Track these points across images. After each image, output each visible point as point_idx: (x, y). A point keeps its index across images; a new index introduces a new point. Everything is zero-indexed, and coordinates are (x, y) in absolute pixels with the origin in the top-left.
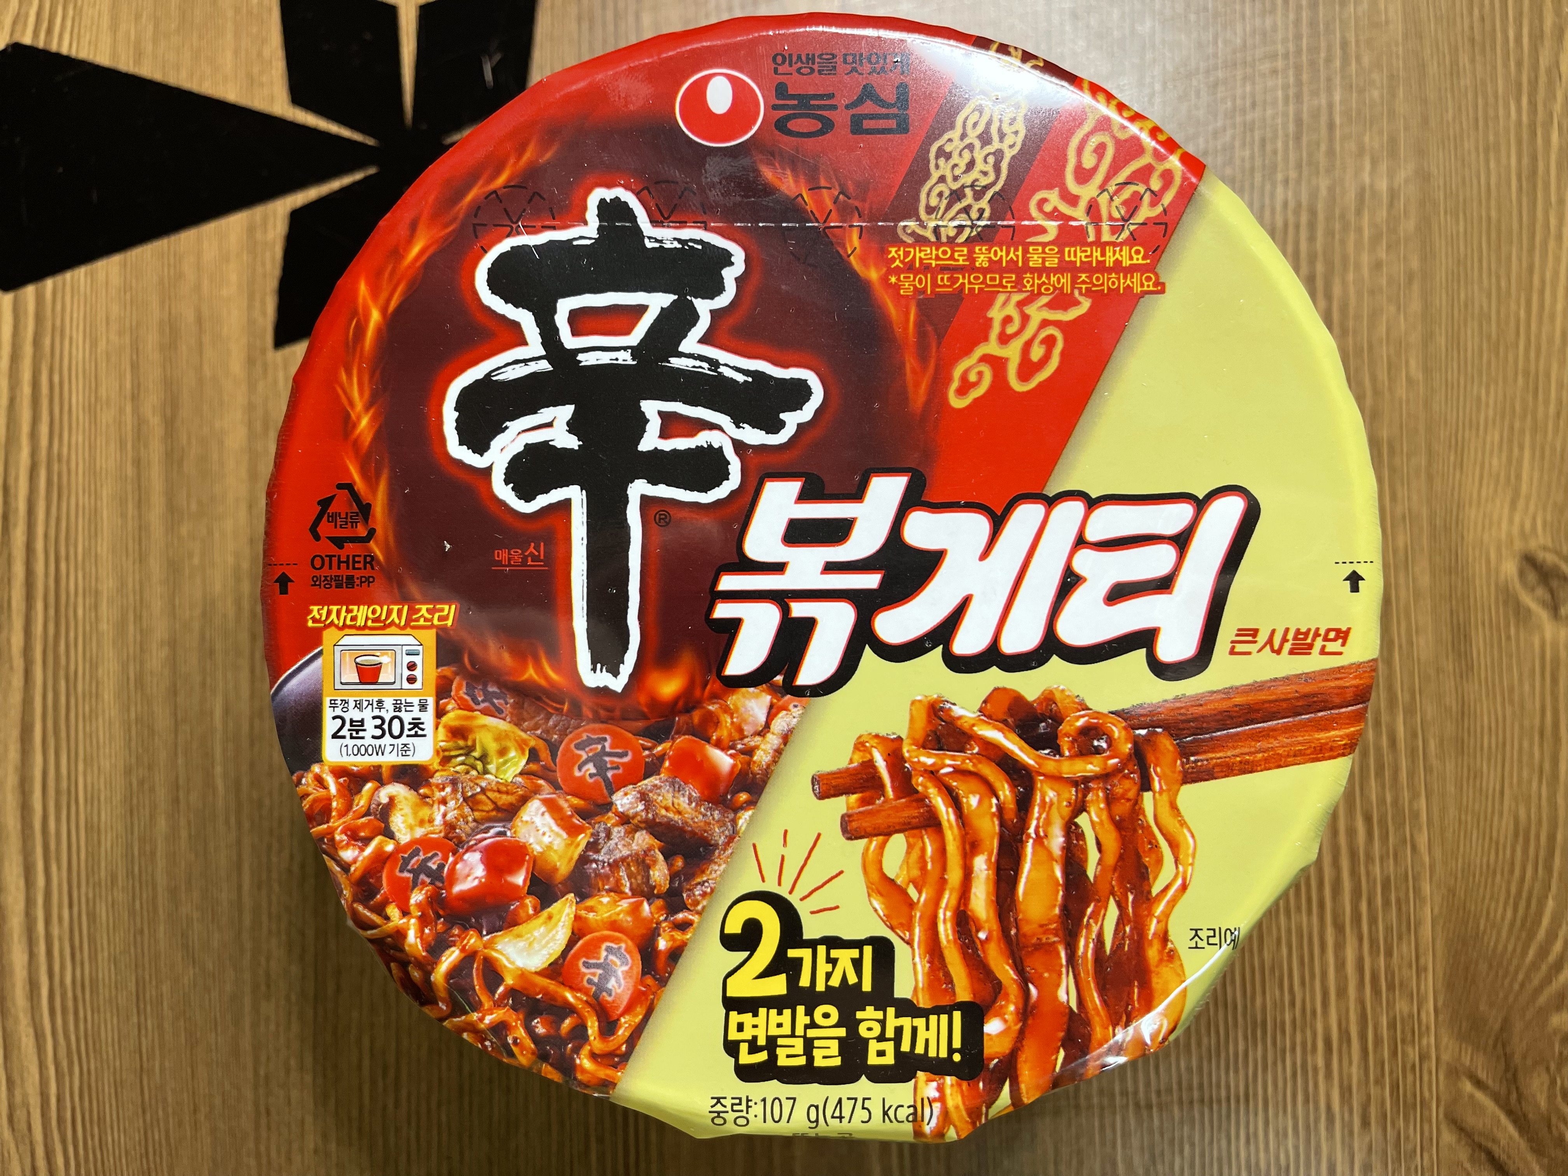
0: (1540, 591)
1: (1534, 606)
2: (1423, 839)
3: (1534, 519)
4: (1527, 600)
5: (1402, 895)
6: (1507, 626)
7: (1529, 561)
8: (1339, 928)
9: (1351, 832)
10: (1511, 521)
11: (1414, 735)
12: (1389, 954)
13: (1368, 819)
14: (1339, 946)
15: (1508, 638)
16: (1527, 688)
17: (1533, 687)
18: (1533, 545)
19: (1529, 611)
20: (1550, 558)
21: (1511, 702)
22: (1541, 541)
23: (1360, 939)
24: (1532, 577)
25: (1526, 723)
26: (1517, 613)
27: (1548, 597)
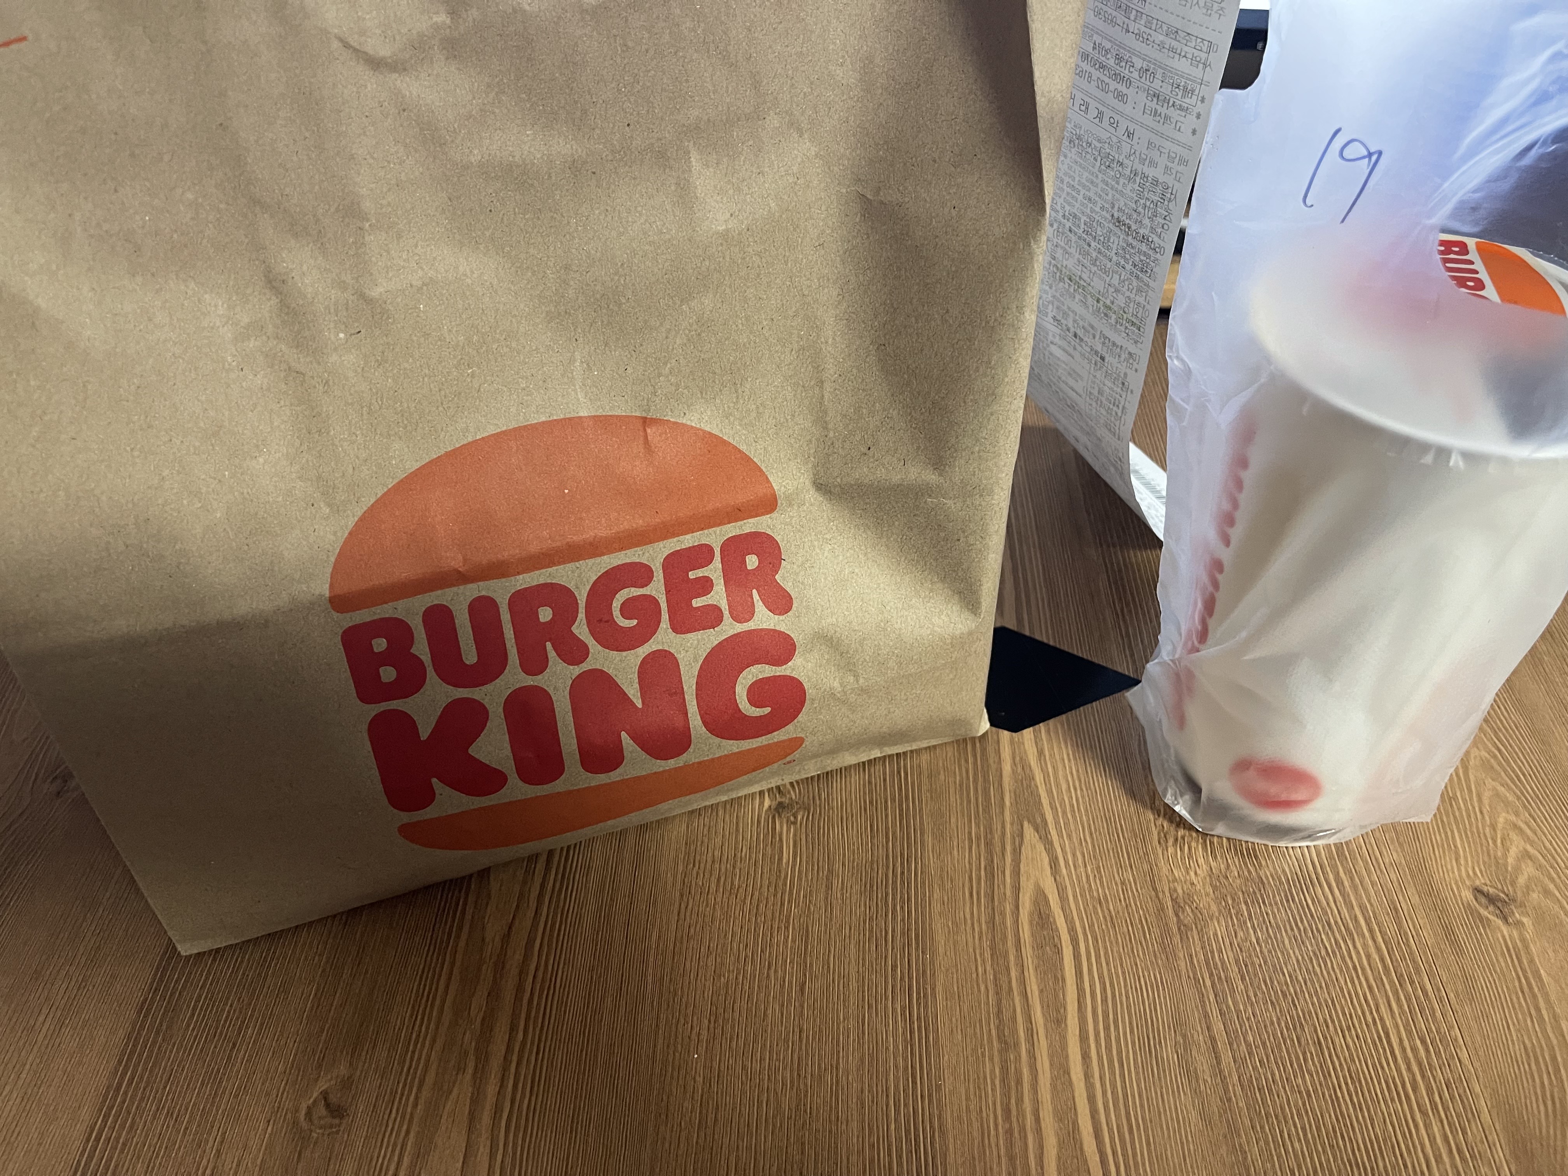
0: (1491, 908)
1: (1491, 917)
2: (1464, 1055)
3: (1474, 869)
4: (1484, 913)
5: (1461, 1091)
6: (1478, 927)
7: (1478, 891)
8: (1424, 1113)
9: (1414, 1049)
10: (1459, 870)
11: (1439, 990)
12: (1464, 1133)
13: (1423, 1042)
14: (1428, 1126)
15: (1481, 934)
17: (1506, 962)
18: (1477, 883)
19: (1487, 919)
20: (1491, 890)
22: (1483, 881)
23: (1441, 1122)
24: (1483, 900)
25: (1511, 986)
26: (1481, 921)
27: (1498, 912)
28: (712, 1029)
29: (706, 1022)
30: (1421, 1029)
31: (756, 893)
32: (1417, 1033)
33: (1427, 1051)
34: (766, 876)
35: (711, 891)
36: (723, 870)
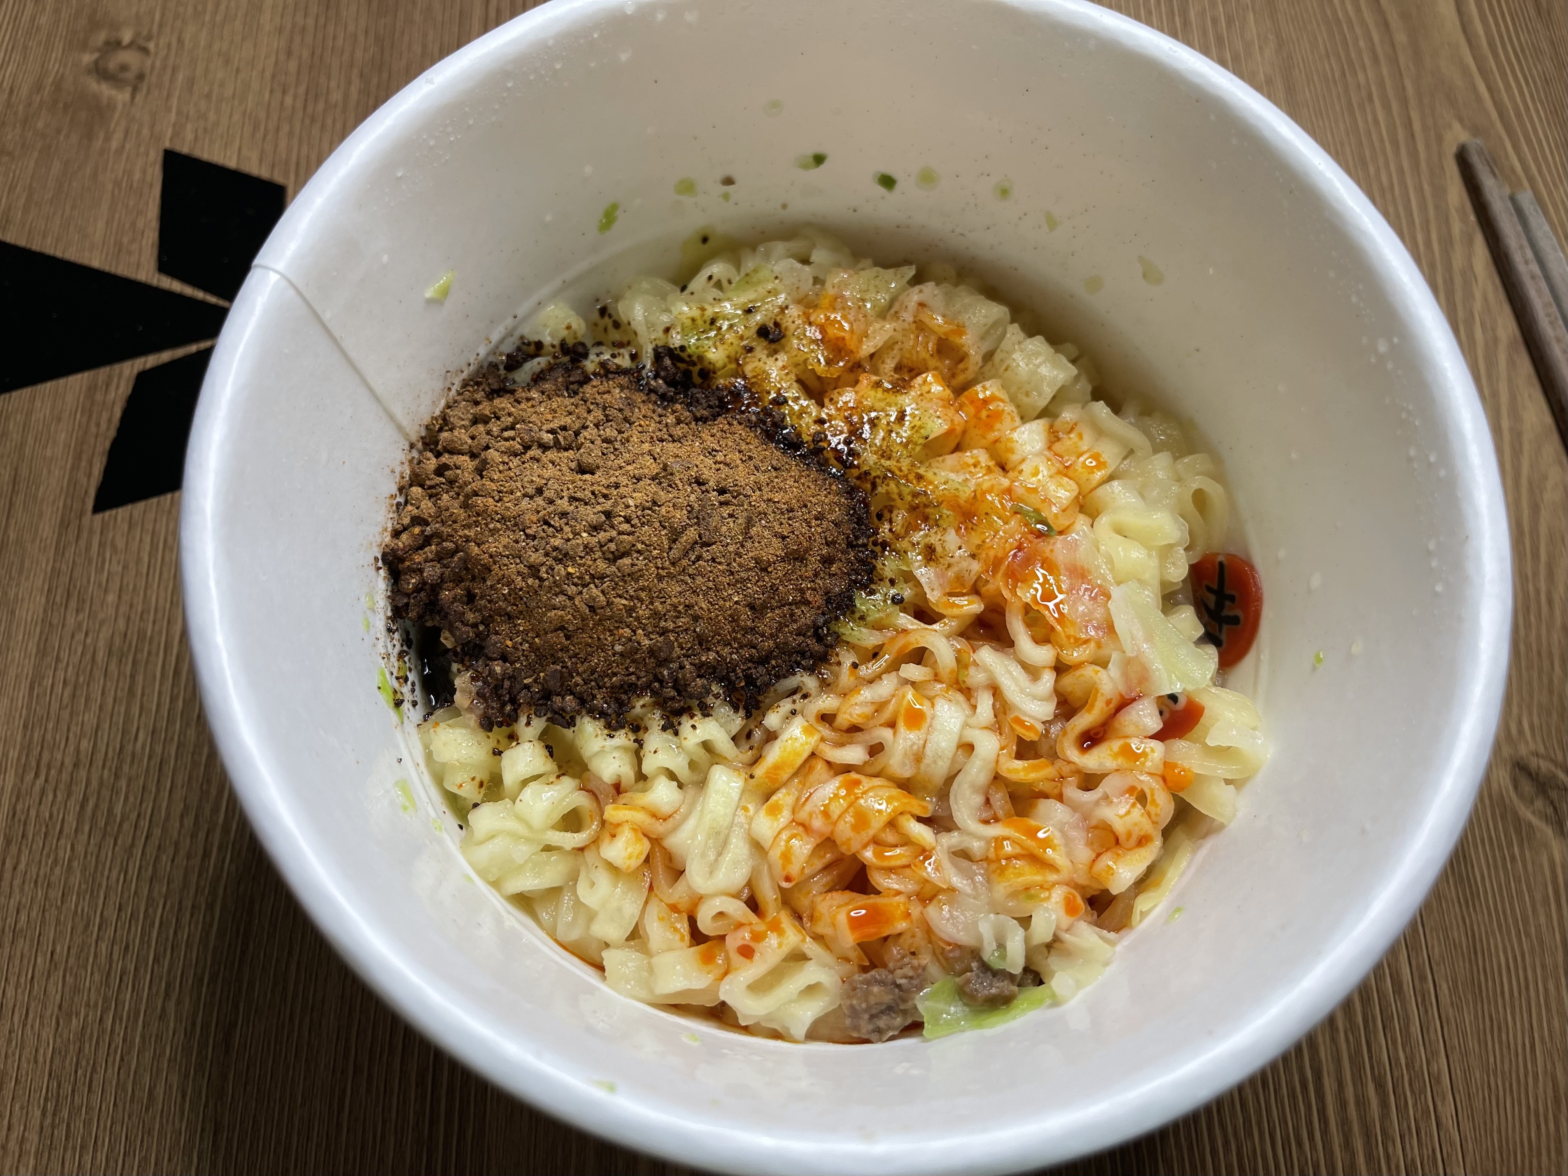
0: (1539, 804)
1: (1535, 821)
2: (1447, 1110)
3: (1520, 723)
4: (1526, 814)
6: (1510, 845)
7: (1522, 769)
9: (1362, 1103)
11: (1422, 978)
13: (1380, 1086)
15: (1513, 859)
16: (1542, 920)
17: (1549, 916)
18: (1523, 750)
19: (1530, 825)
20: (1545, 766)
21: (1528, 935)
22: (1532, 746)
24: (1527, 787)
25: (1548, 961)
26: (1519, 831)
27: (1550, 811)
28: (47, 1131)
29: (38, 1113)
30: (1380, 1062)
31: (157, 832)
32: (1372, 1068)
33: (1384, 1104)
34: (179, 793)
35: (66, 830)
36: (95, 783)
